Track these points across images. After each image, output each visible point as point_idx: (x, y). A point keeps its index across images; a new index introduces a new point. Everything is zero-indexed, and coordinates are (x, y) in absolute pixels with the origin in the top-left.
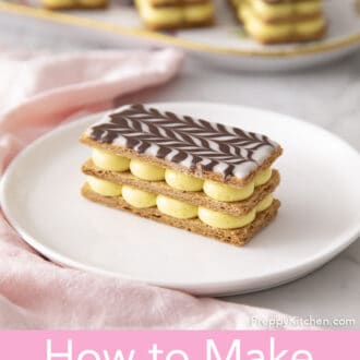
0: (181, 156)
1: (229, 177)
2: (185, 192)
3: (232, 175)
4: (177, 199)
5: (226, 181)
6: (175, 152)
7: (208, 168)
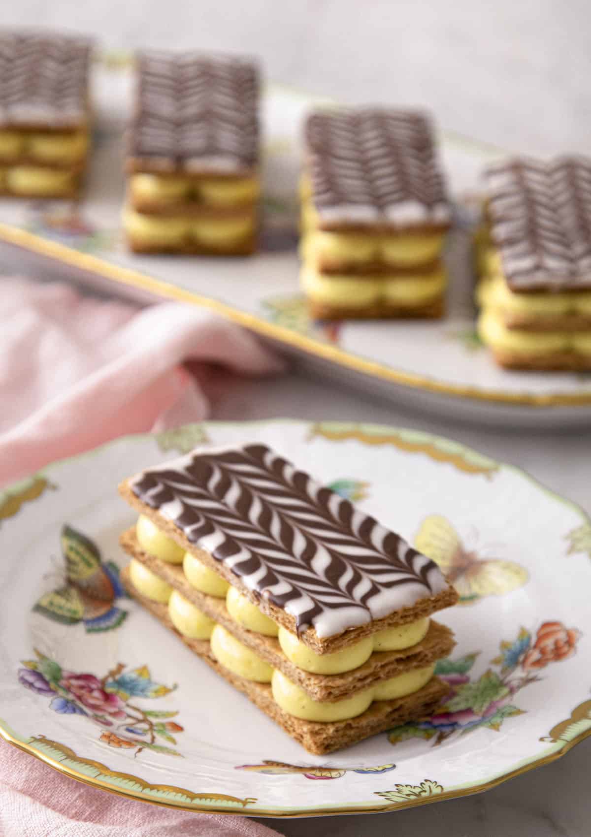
0: (250, 567)
1: (304, 627)
2: (248, 631)
3: (311, 626)
4: (239, 639)
5: (300, 635)
6: (244, 556)
7: (279, 602)
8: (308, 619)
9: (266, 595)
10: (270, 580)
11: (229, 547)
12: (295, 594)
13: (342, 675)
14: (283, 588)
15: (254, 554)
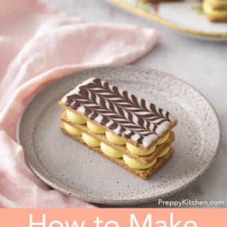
8: (140, 141)
9: (123, 135)
10: (123, 130)
11: (105, 120)
12: (133, 133)
13: (150, 155)
14: (128, 132)
15: (114, 121)
